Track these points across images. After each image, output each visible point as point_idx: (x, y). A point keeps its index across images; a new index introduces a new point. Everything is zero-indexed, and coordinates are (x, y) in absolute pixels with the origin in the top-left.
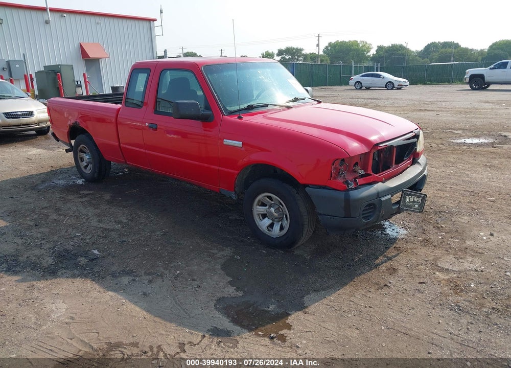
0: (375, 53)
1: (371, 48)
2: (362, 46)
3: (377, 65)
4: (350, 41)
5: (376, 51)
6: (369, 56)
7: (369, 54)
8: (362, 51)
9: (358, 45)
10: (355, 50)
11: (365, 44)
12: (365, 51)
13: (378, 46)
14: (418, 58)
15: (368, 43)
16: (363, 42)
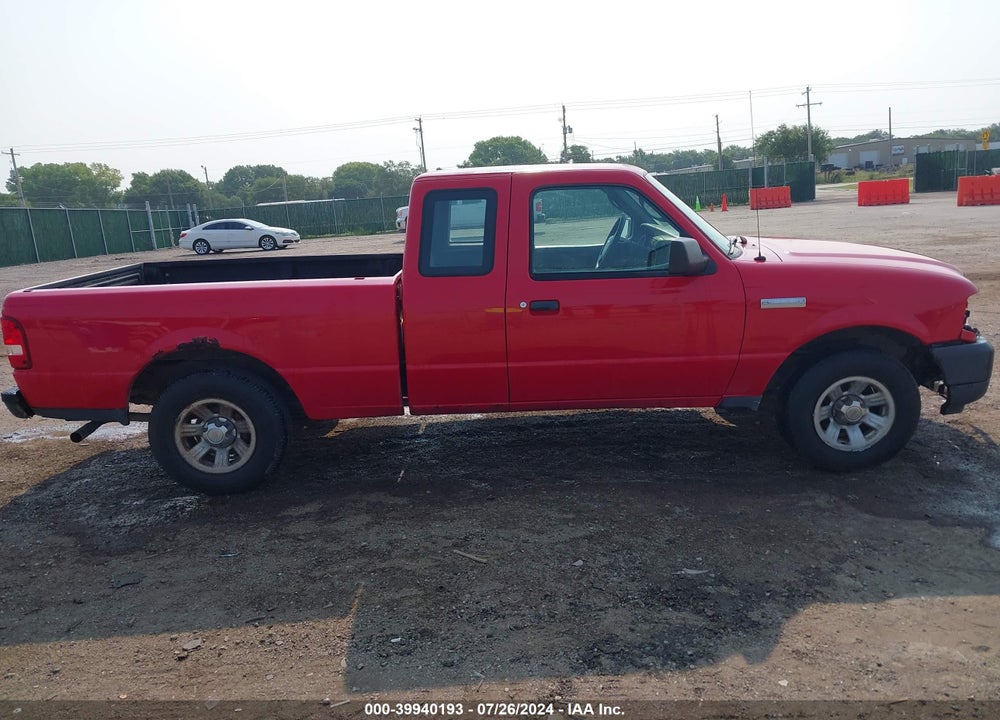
0: (129, 186)
1: (120, 179)
2: (98, 175)
3: (192, 209)
4: (67, 165)
5: (132, 183)
6: (120, 193)
7: (118, 189)
8: (102, 183)
9: (88, 171)
10: (84, 182)
11: (103, 169)
12: (107, 184)
13: (133, 174)
14: (217, 195)
15: (110, 167)
16: (100, 165)
